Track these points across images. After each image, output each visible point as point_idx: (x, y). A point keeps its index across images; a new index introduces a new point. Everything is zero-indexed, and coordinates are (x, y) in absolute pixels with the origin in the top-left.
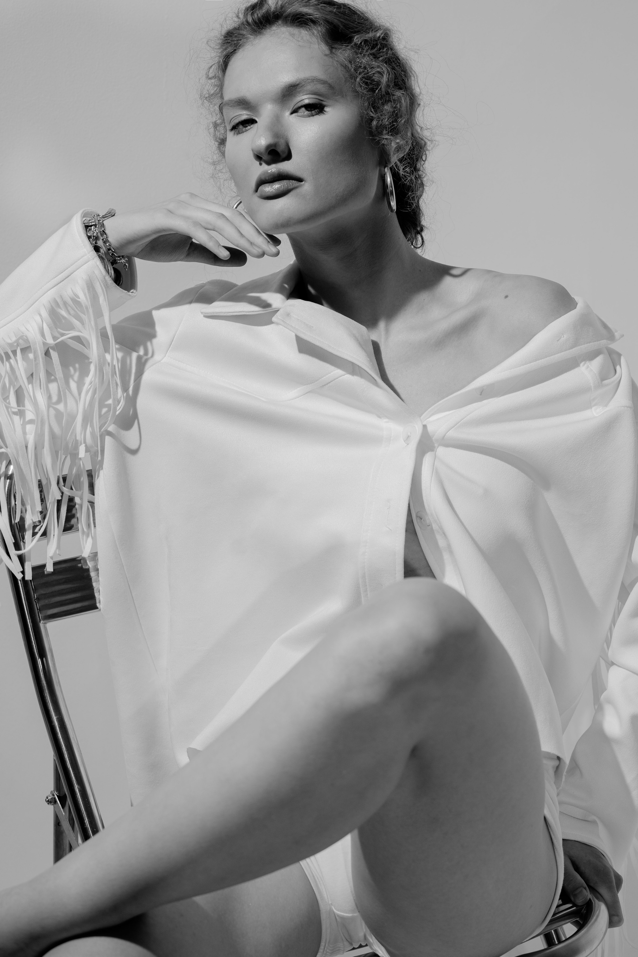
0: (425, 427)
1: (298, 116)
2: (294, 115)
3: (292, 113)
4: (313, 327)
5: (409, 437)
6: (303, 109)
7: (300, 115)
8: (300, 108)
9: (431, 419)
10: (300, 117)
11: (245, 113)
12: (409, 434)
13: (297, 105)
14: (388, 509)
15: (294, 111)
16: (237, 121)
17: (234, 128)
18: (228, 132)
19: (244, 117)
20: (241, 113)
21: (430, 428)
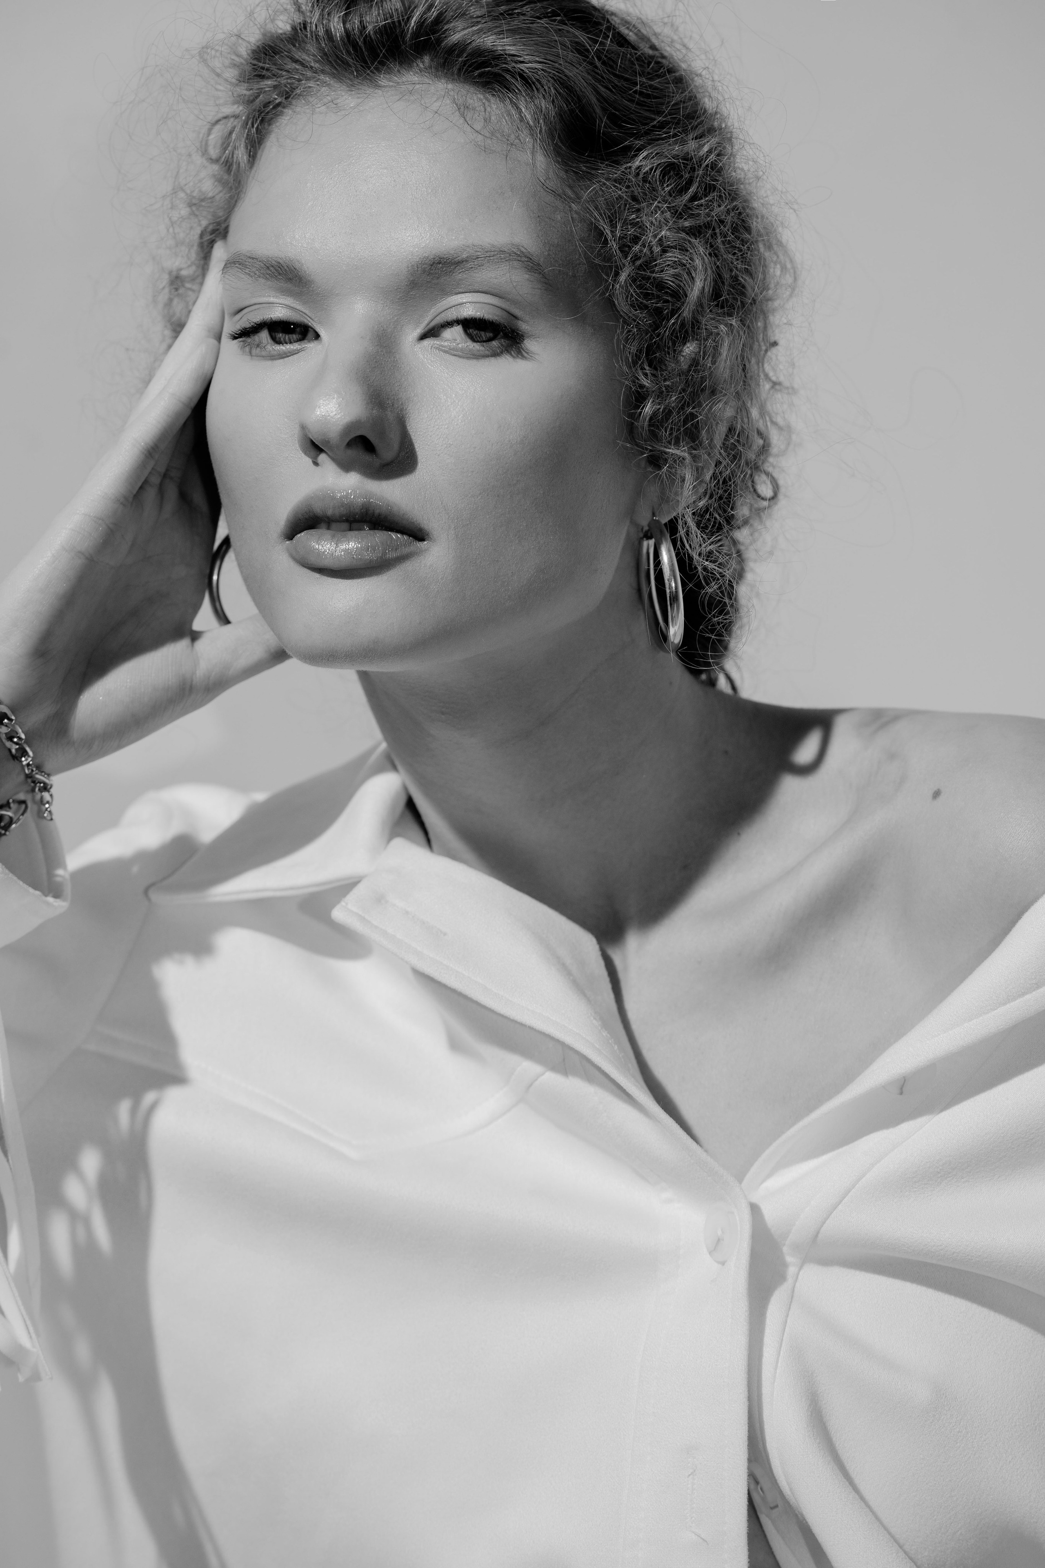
0: (755, 1209)
1: (438, 348)
2: (427, 342)
3: (423, 337)
4: (445, 934)
5: (719, 1240)
6: (458, 330)
7: (444, 347)
8: (449, 324)
9: (773, 1183)
10: (445, 352)
11: (281, 301)
12: (719, 1233)
13: (443, 315)
14: (691, 1476)
15: (431, 333)
16: (257, 317)
17: (245, 334)
18: (226, 340)
19: (279, 313)
20: (272, 299)
21: (769, 1213)
